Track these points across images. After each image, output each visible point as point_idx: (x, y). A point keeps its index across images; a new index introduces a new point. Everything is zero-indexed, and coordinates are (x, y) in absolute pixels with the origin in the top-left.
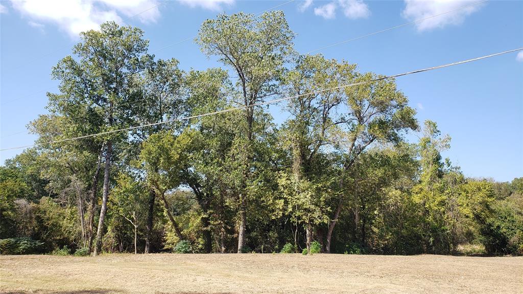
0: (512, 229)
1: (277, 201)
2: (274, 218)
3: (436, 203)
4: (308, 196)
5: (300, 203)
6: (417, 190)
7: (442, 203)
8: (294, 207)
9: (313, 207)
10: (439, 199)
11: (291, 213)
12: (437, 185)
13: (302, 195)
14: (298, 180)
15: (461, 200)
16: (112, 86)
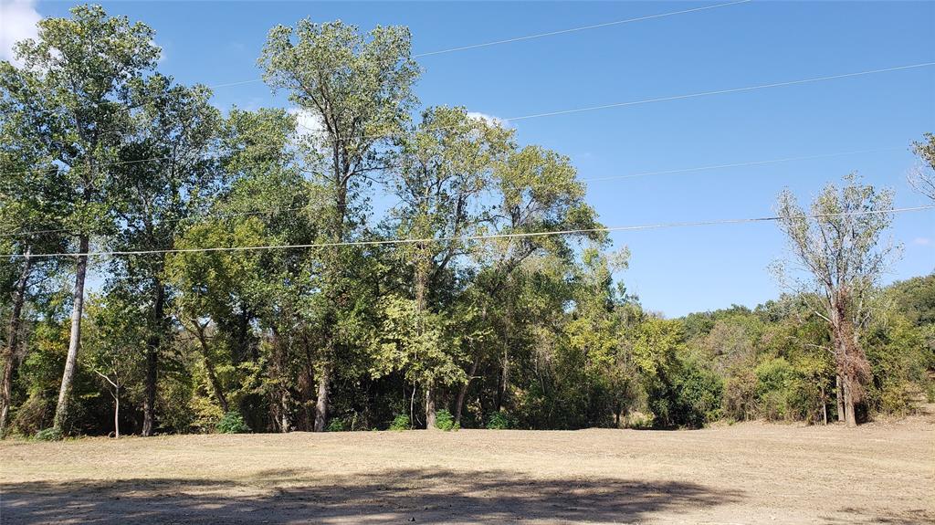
0: (697, 390)
1: (384, 346)
2: (377, 376)
3: (604, 350)
4: (434, 338)
5: (423, 349)
6: (573, 330)
7: (613, 350)
8: (411, 356)
9: (442, 356)
10: (608, 345)
11: (408, 365)
12: (606, 323)
13: (425, 336)
14: (418, 312)
15: (639, 347)
16: (91, 127)
